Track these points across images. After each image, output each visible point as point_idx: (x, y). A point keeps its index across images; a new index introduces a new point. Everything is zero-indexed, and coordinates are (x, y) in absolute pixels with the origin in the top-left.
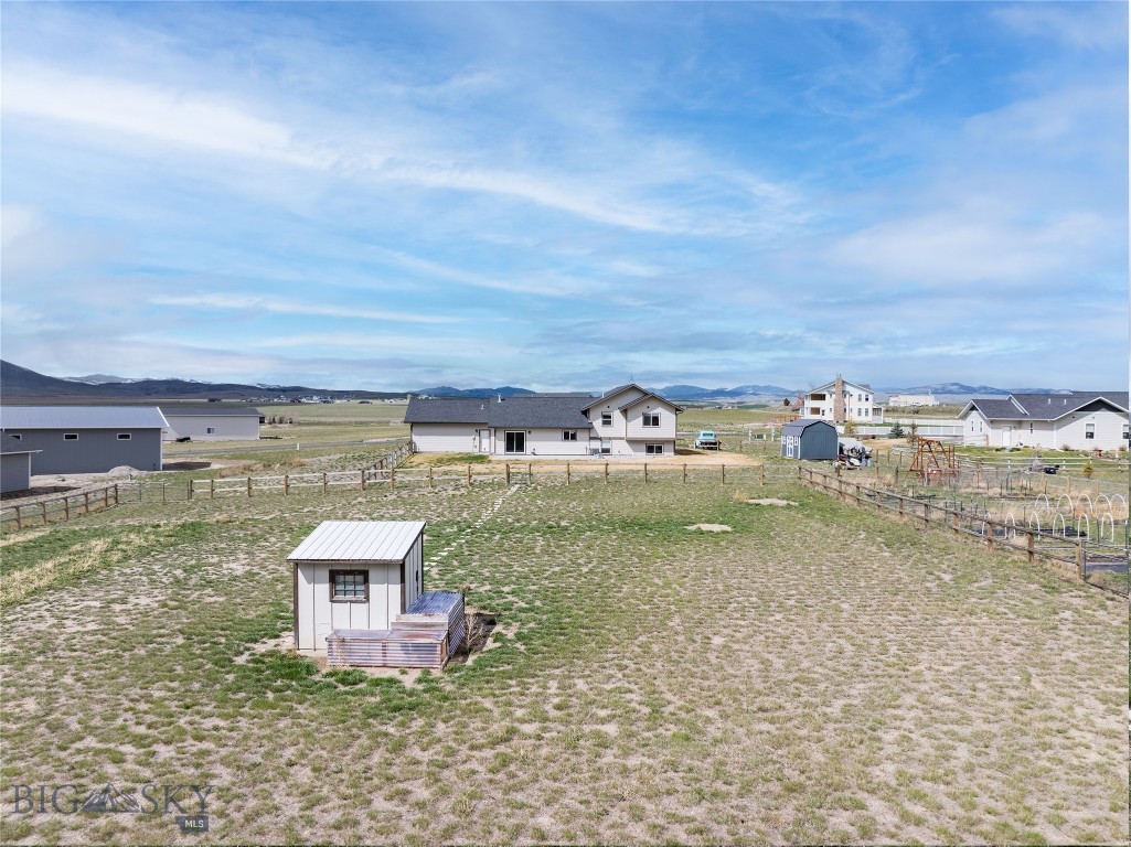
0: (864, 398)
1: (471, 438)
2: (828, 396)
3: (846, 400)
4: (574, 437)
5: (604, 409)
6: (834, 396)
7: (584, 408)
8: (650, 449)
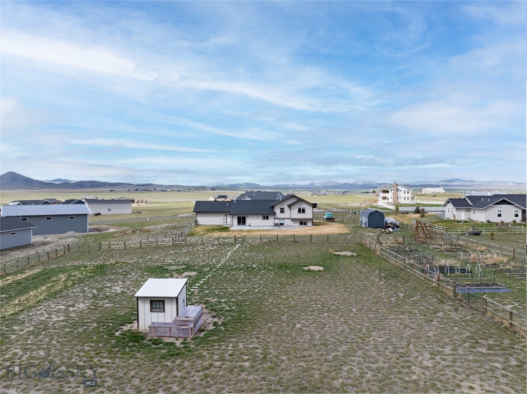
0: (406, 192)
1: (223, 218)
2: (390, 191)
3: (398, 193)
4: (267, 218)
5: (281, 206)
6: (393, 191)
7: (272, 205)
8: (301, 223)
